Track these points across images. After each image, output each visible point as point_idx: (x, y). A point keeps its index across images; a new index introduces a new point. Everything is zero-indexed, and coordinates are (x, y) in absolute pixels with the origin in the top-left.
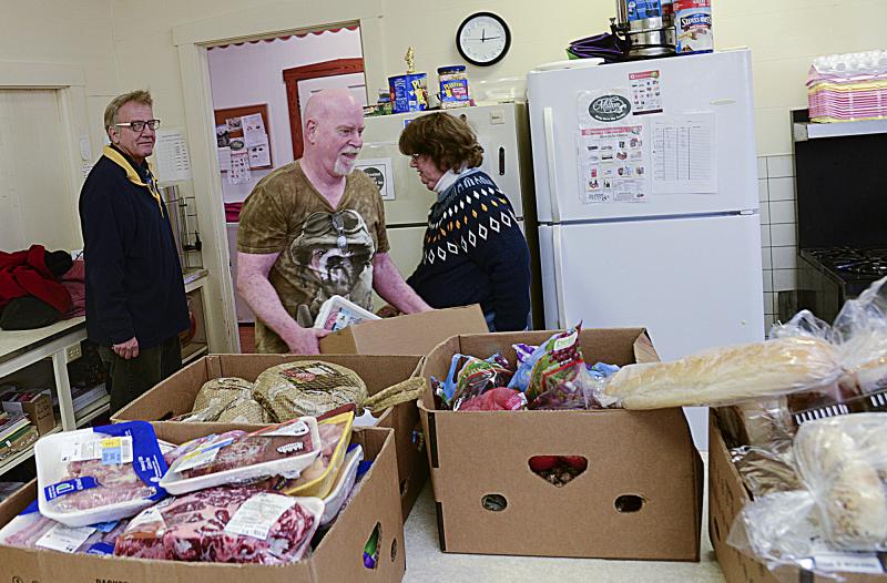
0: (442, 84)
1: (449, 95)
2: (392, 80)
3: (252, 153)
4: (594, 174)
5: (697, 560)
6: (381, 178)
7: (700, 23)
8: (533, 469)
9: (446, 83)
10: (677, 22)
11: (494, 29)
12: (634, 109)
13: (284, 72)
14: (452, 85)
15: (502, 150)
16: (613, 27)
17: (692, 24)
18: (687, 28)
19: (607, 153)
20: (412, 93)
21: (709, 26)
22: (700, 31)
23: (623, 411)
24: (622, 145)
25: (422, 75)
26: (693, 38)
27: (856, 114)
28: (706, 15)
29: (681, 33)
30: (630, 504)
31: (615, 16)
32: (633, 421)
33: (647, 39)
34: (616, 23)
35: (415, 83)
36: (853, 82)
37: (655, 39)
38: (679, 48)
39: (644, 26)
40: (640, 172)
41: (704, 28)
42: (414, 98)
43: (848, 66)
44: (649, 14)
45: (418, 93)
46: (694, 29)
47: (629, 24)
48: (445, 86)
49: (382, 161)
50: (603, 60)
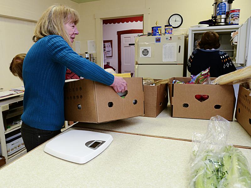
0: (165, 29)
1: (167, 32)
2: (153, 28)
3: (107, 53)
5: (232, 121)
6: (148, 52)
7: (236, 16)
8: (196, 98)
9: (167, 29)
10: (230, 16)
11: (179, 19)
13: (118, 32)
14: (168, 30)
15: (180, 46)
16: (212, 17)
17: (234, 17)
18: (233, 18)
20: (158, 31)
21: (239, 17)
22: (236, 18)
23: (219, 85)
25: (161, 27)
26: (234, 20)
28: (238, 14)
29: (231, 19)
30: (217, 107)
31: (213, 14)
32: (221, 87)
33: (221, 20)
34: (213, 16)
35: (159, 29)
37: (223, 20)
38: (230, 23)
39: (221, 17)
41: (237, 18)
42: (158, 32)
44: (222, 14)
45: (159, 31)
46: (234, 18)
47: (216, 17)
48: (166, 30)
49: (149, 47)
50: (208, 25)
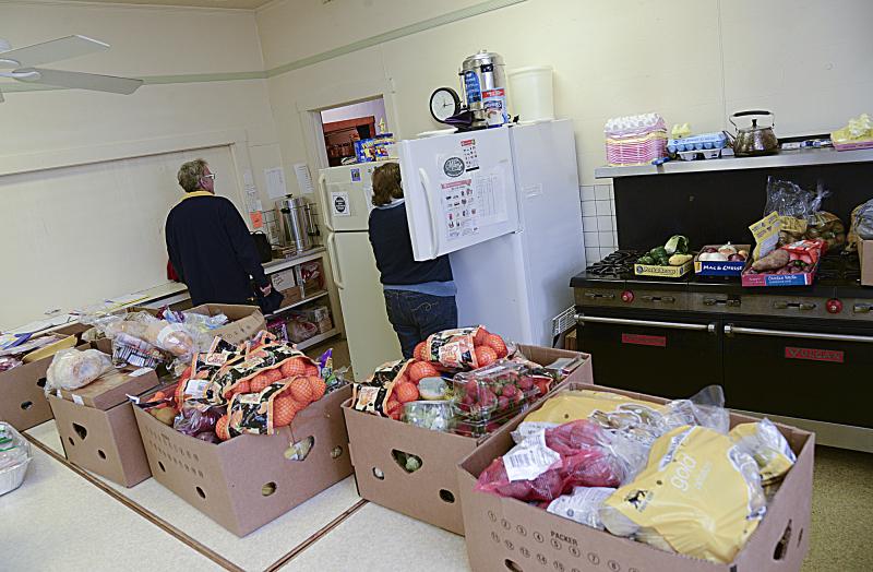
4: (451, 218)
6: (344, 203)
12: (466, 168)
19: (456, 201)
20: (362, 151)
24: (463, 193)
26: (489, 117)
27: (625, 162)
35: (364, 145)
36: (624, 139)
40: (473, 212)
42: (364, 154)
43: (620, 127)
45: (367, 151)
46: (489, 111)
47: (469, 106)
50: (456, 129)
